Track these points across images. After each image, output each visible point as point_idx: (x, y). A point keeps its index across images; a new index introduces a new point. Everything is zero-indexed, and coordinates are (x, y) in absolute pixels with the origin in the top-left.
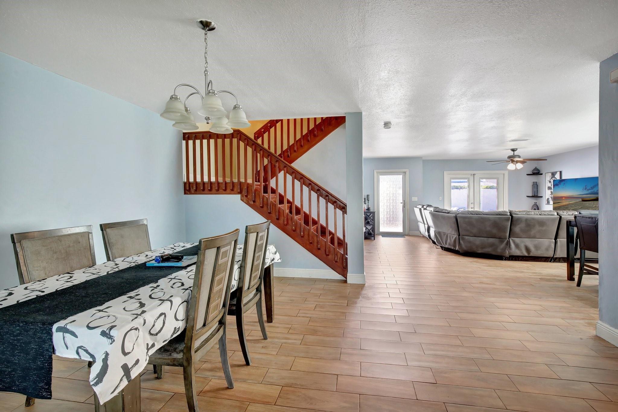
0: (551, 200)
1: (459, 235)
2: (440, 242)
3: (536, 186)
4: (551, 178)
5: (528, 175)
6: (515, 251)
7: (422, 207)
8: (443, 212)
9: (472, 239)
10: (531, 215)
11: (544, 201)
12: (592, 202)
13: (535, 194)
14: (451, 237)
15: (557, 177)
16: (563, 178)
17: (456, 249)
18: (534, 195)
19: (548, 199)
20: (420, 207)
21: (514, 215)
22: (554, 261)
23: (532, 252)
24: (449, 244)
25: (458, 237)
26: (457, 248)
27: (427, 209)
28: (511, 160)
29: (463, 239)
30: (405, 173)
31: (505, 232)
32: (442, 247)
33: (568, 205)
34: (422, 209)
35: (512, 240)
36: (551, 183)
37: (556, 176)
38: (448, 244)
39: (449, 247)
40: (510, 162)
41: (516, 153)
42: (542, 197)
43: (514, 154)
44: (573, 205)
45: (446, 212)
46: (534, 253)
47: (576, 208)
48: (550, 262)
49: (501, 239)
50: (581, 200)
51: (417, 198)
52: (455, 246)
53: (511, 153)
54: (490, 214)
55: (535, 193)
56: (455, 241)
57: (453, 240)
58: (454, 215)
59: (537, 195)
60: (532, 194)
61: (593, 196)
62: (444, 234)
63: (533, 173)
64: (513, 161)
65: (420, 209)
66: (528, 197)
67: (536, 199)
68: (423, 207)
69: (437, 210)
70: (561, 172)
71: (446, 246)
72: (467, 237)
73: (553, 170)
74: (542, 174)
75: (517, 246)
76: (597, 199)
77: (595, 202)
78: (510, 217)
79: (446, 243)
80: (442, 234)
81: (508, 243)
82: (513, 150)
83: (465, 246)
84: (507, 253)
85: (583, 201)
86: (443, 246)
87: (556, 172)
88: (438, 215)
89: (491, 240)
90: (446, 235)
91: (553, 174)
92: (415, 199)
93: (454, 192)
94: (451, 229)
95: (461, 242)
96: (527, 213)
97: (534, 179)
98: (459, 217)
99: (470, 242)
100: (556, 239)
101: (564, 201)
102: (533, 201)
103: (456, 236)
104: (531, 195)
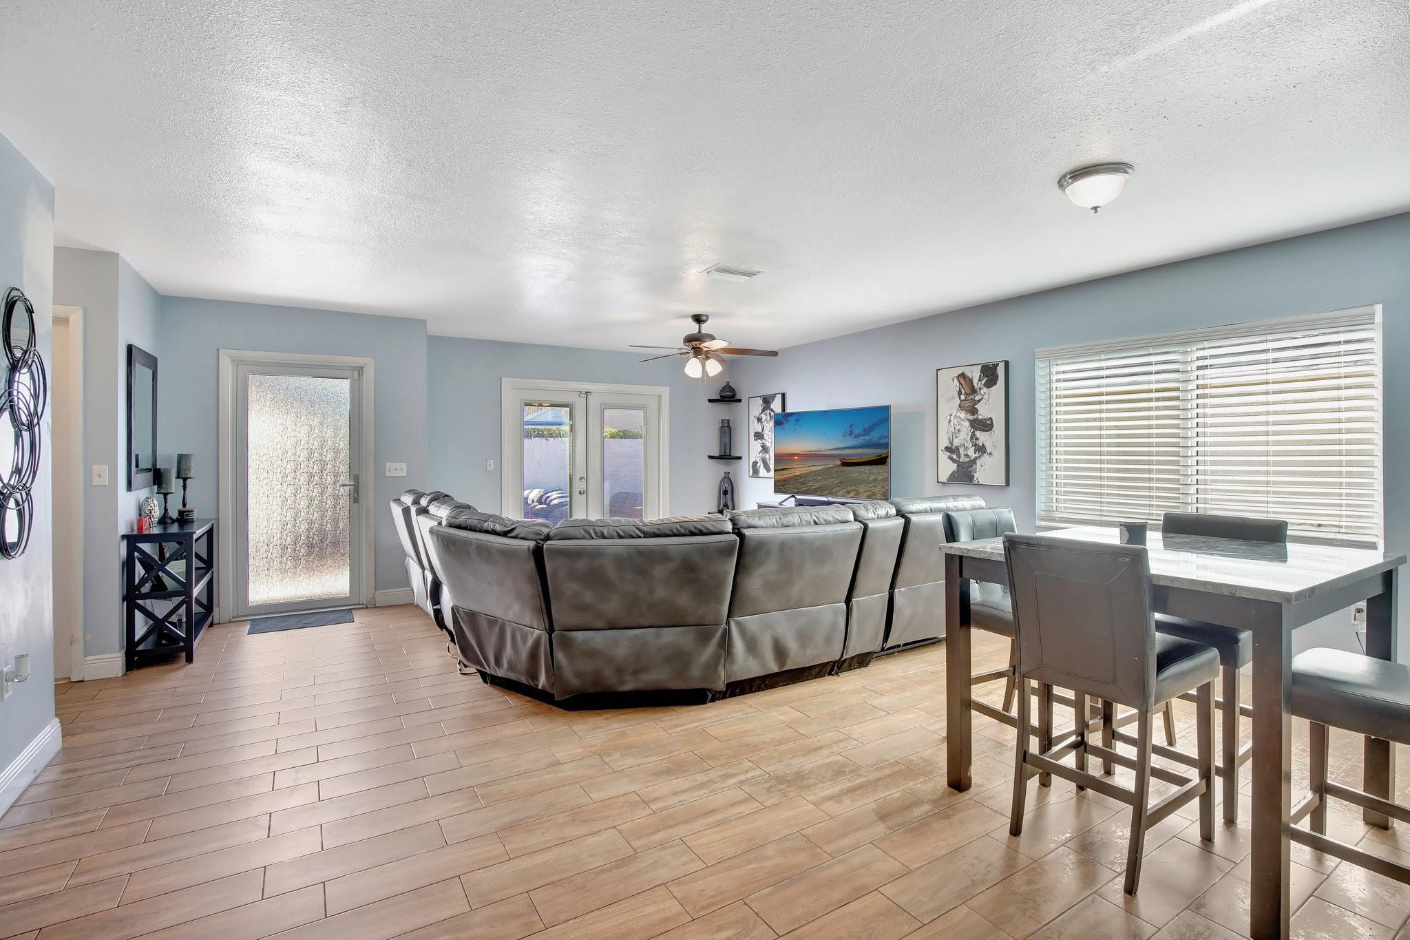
0: (762, 466)
1: (551, 630)
2: (478, 657)
3: (727, 430)
4: (763, 411)
5: (710, 401)
6: (745, 665)
7: (413, 504)
8: (487, 532)
9: (598, 639)
10: (794, 525)
11: (745, 468)
12: (867, 468)
13: (725, 452)
14: (518, 635)
15: (776, 406)
16: (789, 410)
17: (537, 685)
18: (722, 454)
19: (755, 463)
20: (408, 500)
21: (747, 532)
22: (839, 669)
23: (791, 656)
24: (511, 667)
25: (545, 637)
26: (542, 681)
27: (431, 512)
28: (693, 348)
29: (567, 644)
30: (360, 370)
31: (719, 601)
32: (484, 676)
33: (806, 475)
34: (413, 510)
35: (738, 624)
36: (762, 423)
37: (773, 406)
38: (505, 665)
39: (512, 676)
40: (691, 355)
41: (706, 328)
42: (740, 458)
43: (700, 331)
44: (819, 475)
45: (498, 528)
46: (798, 658)
47: (826, 483)
48: (830, 674)
49: (703, 629)
50: (839, 462)
51: (404, 466)
52: (534, 676)
53: (693, 328)
54: (669, 532)
55: (725, 449)
56: (534, 655)
57: (524, 652)
58: (532, 544)
59: (730, 453)
60: (720, 452)
61: (871, 453)
62: (492, 621)
63: (721, 396)
64: (697, 351)
65: (406, 512)
66: (710, 457)
67: (728, 465)
68: (416, 502)
69: (462, 519)
70: (783, 396)
71: (501, 673)
72: (579, 636)
73: (768, 391)
74: (740, 401)
75: (752, 646)
76: (882, 461)
77: (876, 469)
78: (736, 541)
79: (498, 662)
80: (483, 624)
81: (726, 638)
82: (698, 319)
83: (572, 672)
84: (719, 676)
85: (845, 464)
86: (488, 671)
87: (773, 397)
88: (466, 543)
89: (670, 636)
90: (497, 629)
91: (767, 401)
92: (397, 469)
93: (533, 447)
94: (516, 607)
95: (560, 656)
96: (780, 518)
97: (722, 411)
98: (550, 550)
99: (592, 654)
100: (848, 601)
101: (796, 465)
102: (719, 469)
103: (537, 633)
104: (716, 454)
